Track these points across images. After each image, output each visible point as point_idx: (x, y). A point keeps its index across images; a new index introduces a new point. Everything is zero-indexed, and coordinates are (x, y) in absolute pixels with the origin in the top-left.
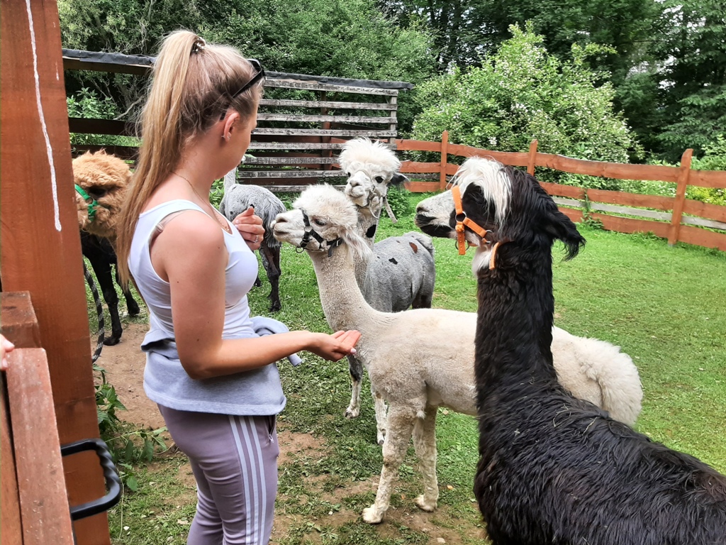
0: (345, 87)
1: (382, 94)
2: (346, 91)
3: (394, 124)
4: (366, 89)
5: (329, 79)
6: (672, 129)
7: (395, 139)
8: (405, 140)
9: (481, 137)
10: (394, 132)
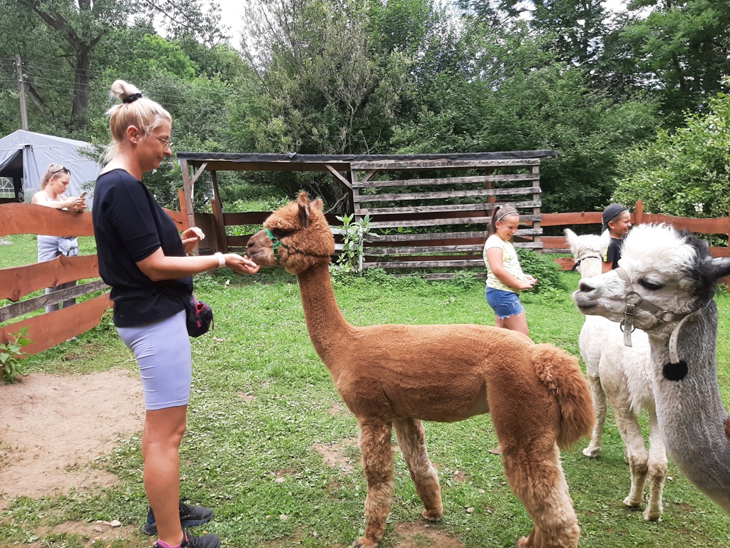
3: (537, 194)
5: (459, 156)
7: (539, 210)
8: (586, 213)
9: (686, 204)
10: (537, 202)
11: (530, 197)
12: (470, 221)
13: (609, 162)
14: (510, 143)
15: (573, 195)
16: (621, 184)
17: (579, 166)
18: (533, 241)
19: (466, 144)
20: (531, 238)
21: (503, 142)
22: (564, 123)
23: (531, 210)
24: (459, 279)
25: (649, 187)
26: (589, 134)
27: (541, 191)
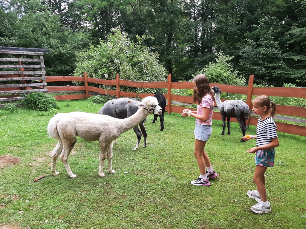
0: (13, 51)
1: (34, 54)
2: (13, 53)
3: (43, 68)
4: (25, 52)
5: (3, 48)
7: (45, 75)
8: (65, 77)
9: (102, 74)
10: (43, 72)
11: (40, 69)
12: (12, 79)
13: (73, 56)
14: (29, 44)
15: (59, 68)
16: (78, 65)
17: (61, 57)
18: (43, 88)
19: (7, 42)
20: (42, 87)
21: (25, 43)
22: (53, 38)
23: (41, 75)
24: (8, 107)
25: (89, 67)
26: (64, 44)
27: (45, 67)
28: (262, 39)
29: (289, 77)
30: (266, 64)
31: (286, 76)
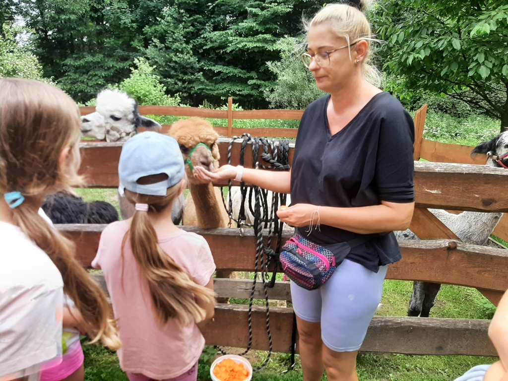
6: (63, 81)
28: (171, 39)
29: (211, 94)
30: (181, 75)
31: (208, 92)
